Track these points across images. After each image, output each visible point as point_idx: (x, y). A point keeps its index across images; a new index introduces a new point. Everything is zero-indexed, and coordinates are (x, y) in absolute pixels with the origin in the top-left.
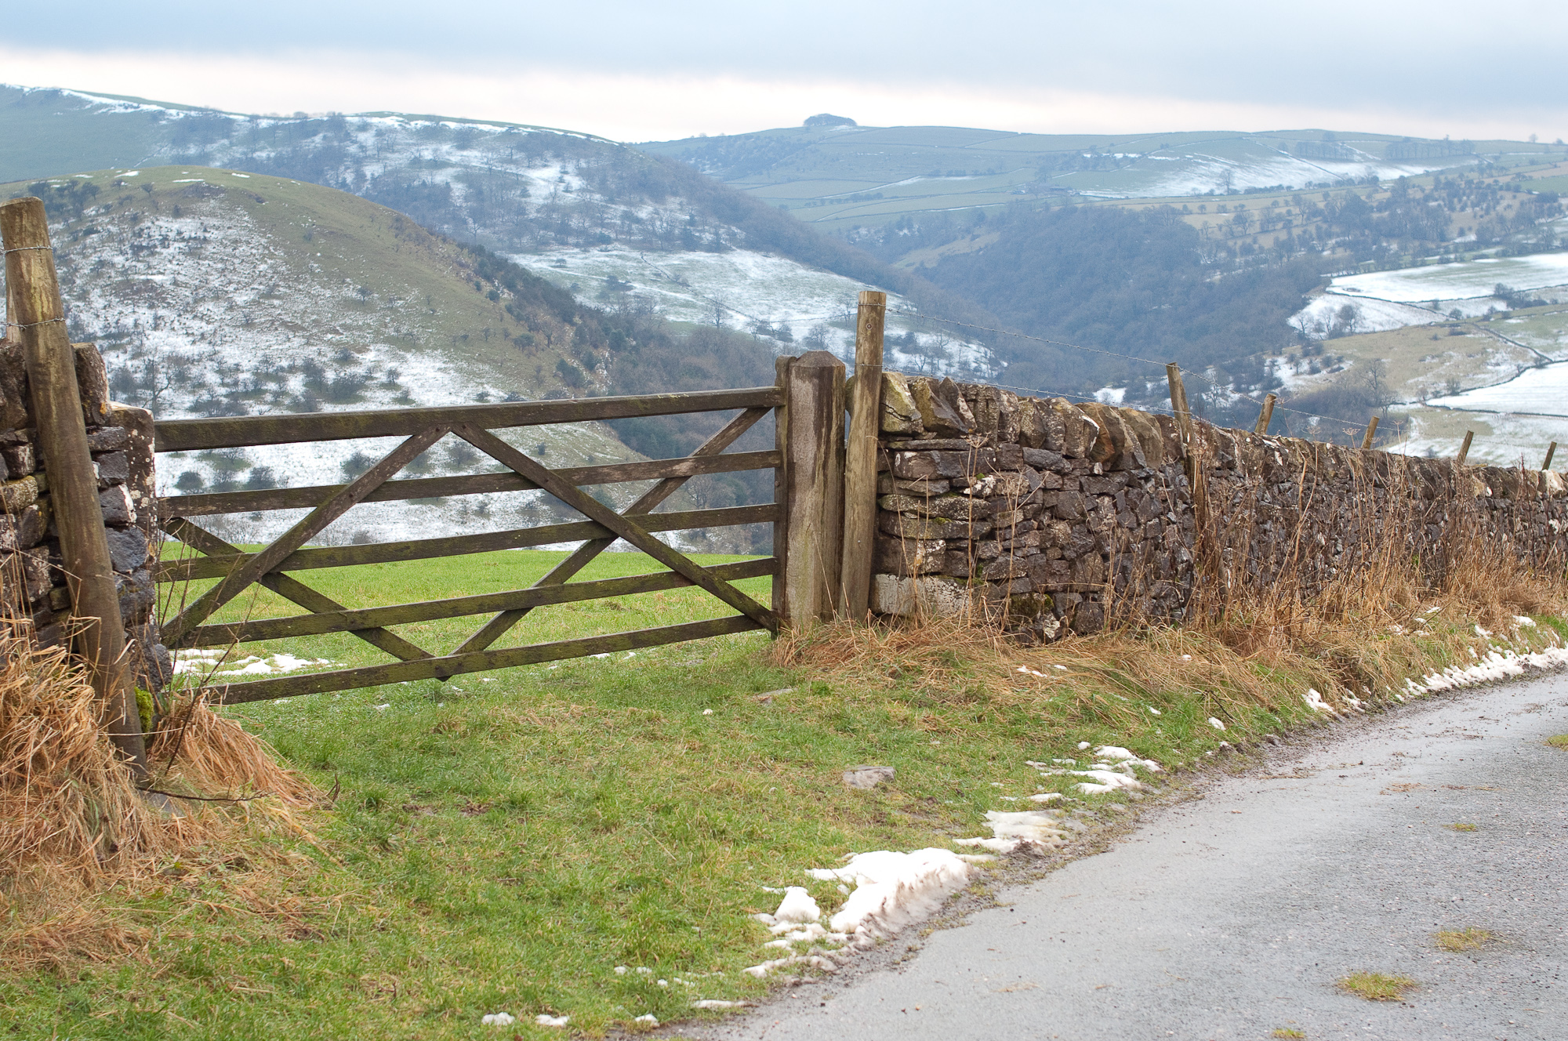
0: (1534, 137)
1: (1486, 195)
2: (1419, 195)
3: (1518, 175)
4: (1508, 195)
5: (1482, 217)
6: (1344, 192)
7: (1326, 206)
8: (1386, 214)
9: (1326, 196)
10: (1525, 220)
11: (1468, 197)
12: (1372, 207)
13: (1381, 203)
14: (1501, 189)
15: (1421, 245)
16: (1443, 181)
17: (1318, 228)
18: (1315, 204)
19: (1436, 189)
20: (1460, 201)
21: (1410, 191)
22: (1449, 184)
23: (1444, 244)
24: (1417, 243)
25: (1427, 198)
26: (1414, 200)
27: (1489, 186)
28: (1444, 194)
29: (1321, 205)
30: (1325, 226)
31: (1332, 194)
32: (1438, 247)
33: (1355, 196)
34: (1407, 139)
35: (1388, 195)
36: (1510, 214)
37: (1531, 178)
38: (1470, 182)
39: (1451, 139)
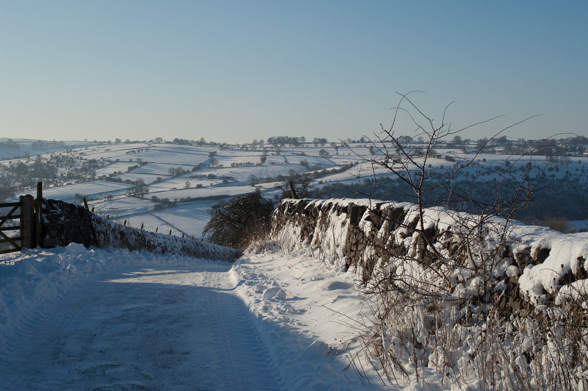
0: (86, 140)
1: (71, 162)
2: (45, 162)
3: (82, 153)
4: (78, 161)
5: (69, 169)
6: (17, 161)
7: (10, 166)
8: (33, 169)
9: (10, 163)
10: (85, 169)
11: (64, 162)
12: (28, 167)
13: (31, 165)
14: (75, 158)
15: (47, 180)
16: (54, 156)
17: (8, 175)
18: (6, 166)
19: (51, 159)
20: (60, 163)
21: (42, 160)
22: (56, 157)
23: (55, 180)
24: (45, 179)
25: (48, 162)
26: (43, 163)
27: (71, 158)
28: (55, 161)
29: (9, 167)
30: (10, 174)
31: (12, 162)
32: (54, 181)
33: (21, 162)
34: (40, 141)
35: (34, 162)
36: (79, 168)
37: (86, 154)
38: (64, 157)
39: (55, 141)
